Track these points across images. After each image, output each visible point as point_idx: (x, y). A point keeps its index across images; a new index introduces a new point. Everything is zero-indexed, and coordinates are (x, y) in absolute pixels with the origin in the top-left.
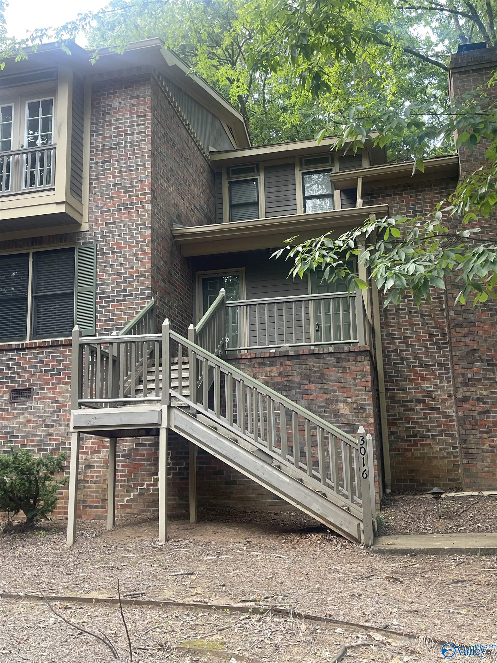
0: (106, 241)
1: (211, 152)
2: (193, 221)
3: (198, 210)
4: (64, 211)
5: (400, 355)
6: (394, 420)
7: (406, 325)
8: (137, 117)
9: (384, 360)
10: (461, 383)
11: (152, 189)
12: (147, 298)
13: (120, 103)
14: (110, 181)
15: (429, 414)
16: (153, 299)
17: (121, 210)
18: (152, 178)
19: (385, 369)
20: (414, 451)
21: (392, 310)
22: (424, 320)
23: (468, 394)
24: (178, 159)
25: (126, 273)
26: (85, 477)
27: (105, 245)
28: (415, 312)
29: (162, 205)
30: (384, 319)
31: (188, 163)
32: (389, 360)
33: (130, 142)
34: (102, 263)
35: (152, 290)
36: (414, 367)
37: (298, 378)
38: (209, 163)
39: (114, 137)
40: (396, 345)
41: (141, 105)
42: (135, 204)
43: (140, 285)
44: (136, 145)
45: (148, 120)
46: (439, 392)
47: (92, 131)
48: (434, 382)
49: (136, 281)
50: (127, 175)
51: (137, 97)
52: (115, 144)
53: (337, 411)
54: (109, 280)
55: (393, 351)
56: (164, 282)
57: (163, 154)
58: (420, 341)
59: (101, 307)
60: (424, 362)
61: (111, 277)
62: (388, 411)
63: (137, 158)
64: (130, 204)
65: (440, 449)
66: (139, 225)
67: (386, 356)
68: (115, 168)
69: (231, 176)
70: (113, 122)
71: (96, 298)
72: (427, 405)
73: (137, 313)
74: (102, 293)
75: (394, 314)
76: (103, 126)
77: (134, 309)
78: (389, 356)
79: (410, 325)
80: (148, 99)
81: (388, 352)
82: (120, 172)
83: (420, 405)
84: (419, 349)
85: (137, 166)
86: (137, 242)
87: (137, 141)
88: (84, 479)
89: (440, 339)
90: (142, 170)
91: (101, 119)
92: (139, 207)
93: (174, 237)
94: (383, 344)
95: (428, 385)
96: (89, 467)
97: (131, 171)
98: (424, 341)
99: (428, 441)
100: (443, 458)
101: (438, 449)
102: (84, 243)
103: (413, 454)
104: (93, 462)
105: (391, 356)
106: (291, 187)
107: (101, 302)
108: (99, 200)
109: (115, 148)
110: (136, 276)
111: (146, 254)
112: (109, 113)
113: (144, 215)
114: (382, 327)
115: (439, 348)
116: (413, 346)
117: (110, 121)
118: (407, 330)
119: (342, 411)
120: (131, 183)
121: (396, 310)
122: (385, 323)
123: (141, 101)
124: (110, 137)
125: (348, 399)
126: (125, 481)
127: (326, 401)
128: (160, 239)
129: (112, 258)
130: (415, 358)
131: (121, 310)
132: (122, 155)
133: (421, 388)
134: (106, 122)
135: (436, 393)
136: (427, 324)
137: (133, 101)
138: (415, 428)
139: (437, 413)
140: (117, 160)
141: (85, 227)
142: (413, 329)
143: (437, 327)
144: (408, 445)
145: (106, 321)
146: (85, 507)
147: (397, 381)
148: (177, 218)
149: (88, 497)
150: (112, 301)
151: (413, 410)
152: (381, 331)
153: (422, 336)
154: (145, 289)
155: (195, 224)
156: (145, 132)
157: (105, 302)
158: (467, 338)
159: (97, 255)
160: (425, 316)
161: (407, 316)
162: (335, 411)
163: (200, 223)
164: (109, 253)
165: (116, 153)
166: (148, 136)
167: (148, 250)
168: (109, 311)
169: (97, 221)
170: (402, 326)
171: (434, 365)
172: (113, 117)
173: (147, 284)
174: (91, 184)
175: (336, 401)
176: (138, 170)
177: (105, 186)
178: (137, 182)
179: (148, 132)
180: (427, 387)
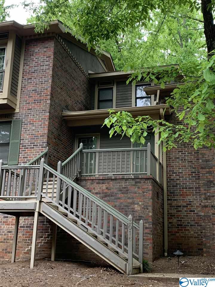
0: (27, 118)
1: (89, 74)
2: (76, 108)
3: (79, 103)
4: (6, 103)
5: (176, 182)
6: (171, 216)
7: (179, 166)
8: (47, 57)
9: (167, 184)
10: (204, 198)
11: (51, 93)
12: (45, 147)
13: (39, 50)
14: (31, 89)
15: (189, 214)
16: (47, 148)
17: (35, 103)
18: (52, 88)
19: (167, 188)
20: (181, 233)
21: (173, 158)
22: (189, 164)
23: (207, 204)
24: (68, 78)
25: (35, 134)
26: (7, 237)
27: (26, 120)
28: (185, 160)
29: (57, 101)
30: (169, 162)
31: (75, 79)
32: (170, 184)
33: (42, 70)
34: (24, 129)
35: (47, 143)
36: (183, 188)
37: (115, 191)
38: (88, 79)
39: (35, 66)
40: (174, 176)
41: (49, 51)
42: (43, 100)
43: (42, 141)
44: (45, 71)
45: (51, 59)
46: (195, 202)
47: (24, 64)
48: (193, 197)
49: (40, 138)
50: (40, 86)
51: (47, 47)
52: (35, 70)
53: (134, 209)
54: (27, 137)
55: (172, 180)
56: (56, 139)
57: (59, 76)
58: (186, 175)
59: (22, 151)
60: (188, 186)
61: (28, 136)
62: (168, 211)
63: (45, 77)
64: (40, 100)
65: (194, 233)
66: (44, 110)
67: (168, 182)
68: (34, 82)
69: (100, 86)
70: (34, 59)
71: (20, 146)
72: (189, 209)
73: (39, 154)
74: (23, 144)
75: (174, 160)
76: (30, 61)
77: (38, 152)
78: (170, 182)
79: (182, 166)
80: (52, 49)
81: (170, 180)
82: (36, 84)
83: (185, 209)
84: (186, 179)
85: (45, 81)
86: (42, 119)
87: (46, 69)
88: (7, 238)
89: (197, 175)
90: (47, 83)
91: (29, 57)
92: (44, 102)
93: (64, 117)
94: (167, 175)
95: (189, 198)
96: (10, 232)
97: (42, 84)
98: (188, 175)
99: (188, 228)
100: (196, 237)
101: (193, 233)
102: (16, 119)
103: (180, 235)
104: (12, 229)
105: (171, 182)
106: (129, 92)
107: (22, 148)
108: (25, 97)
109: (34, 72)
110: (40, 136)
111: (46, 125)
112: (33, 55)
113: (46, 106)
114: (167, 167)
115: (196, 179)
116: (183, 177)
117: (33, 59)
118: (180, 169)
119: (136, 209)
120: (41, 90)
121: (175, 158)
122: (169, 165)
123: (49, 49)
124: (33, 67)
125: (140, 203)
126: (27, 240)
127: (129, 203)
128: (55, 118)
129: (29, 127)
130: (183, 184)
131: (32, 153)
132: (38, 76)
133: (186, 200)
134: (31, 59)
135: (193, 203)
136: (190, 166)
137: (45, 50)
138: (182, 221)
139: (194, 214)
140: (35, 78)
141: (17, 111)
142: (183, 168)
143: (195, 168)
144: (178, 230)
145: (24, 158)
146: (6, 253)
147: (173, 195)
148: (66, 107)
149: (8, 248)
150: (28, 148)
151: (181, 211)
152: (167, 169)
153: (187, 173)
154: (44, 143)
155: (77, 110)
156: (49, 65)
157: (24, 148)
158: (208, 174)
159: (22, 124)
160: (190, 162)
161: (180, 161)
162: (132, 209)
163: (81, 110)
164: (28, 124)
165: (35, 75)
166: (51, 67)
167: (47, 123)
168: (26, 153)
169: (23, 108)
170: (178, 166)
171: (193, 188)
172: (35, 57)
173: (45, 140)
174: (22, 89)
175: (133, 203)
176: (45, 83)
177: (29, 91)
178: (44, 89)
179: (51, 65)
180: (189, 199)
